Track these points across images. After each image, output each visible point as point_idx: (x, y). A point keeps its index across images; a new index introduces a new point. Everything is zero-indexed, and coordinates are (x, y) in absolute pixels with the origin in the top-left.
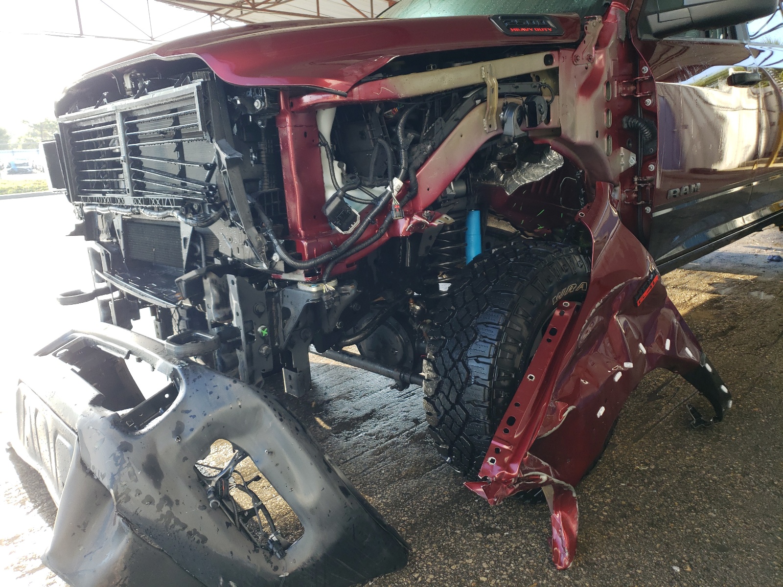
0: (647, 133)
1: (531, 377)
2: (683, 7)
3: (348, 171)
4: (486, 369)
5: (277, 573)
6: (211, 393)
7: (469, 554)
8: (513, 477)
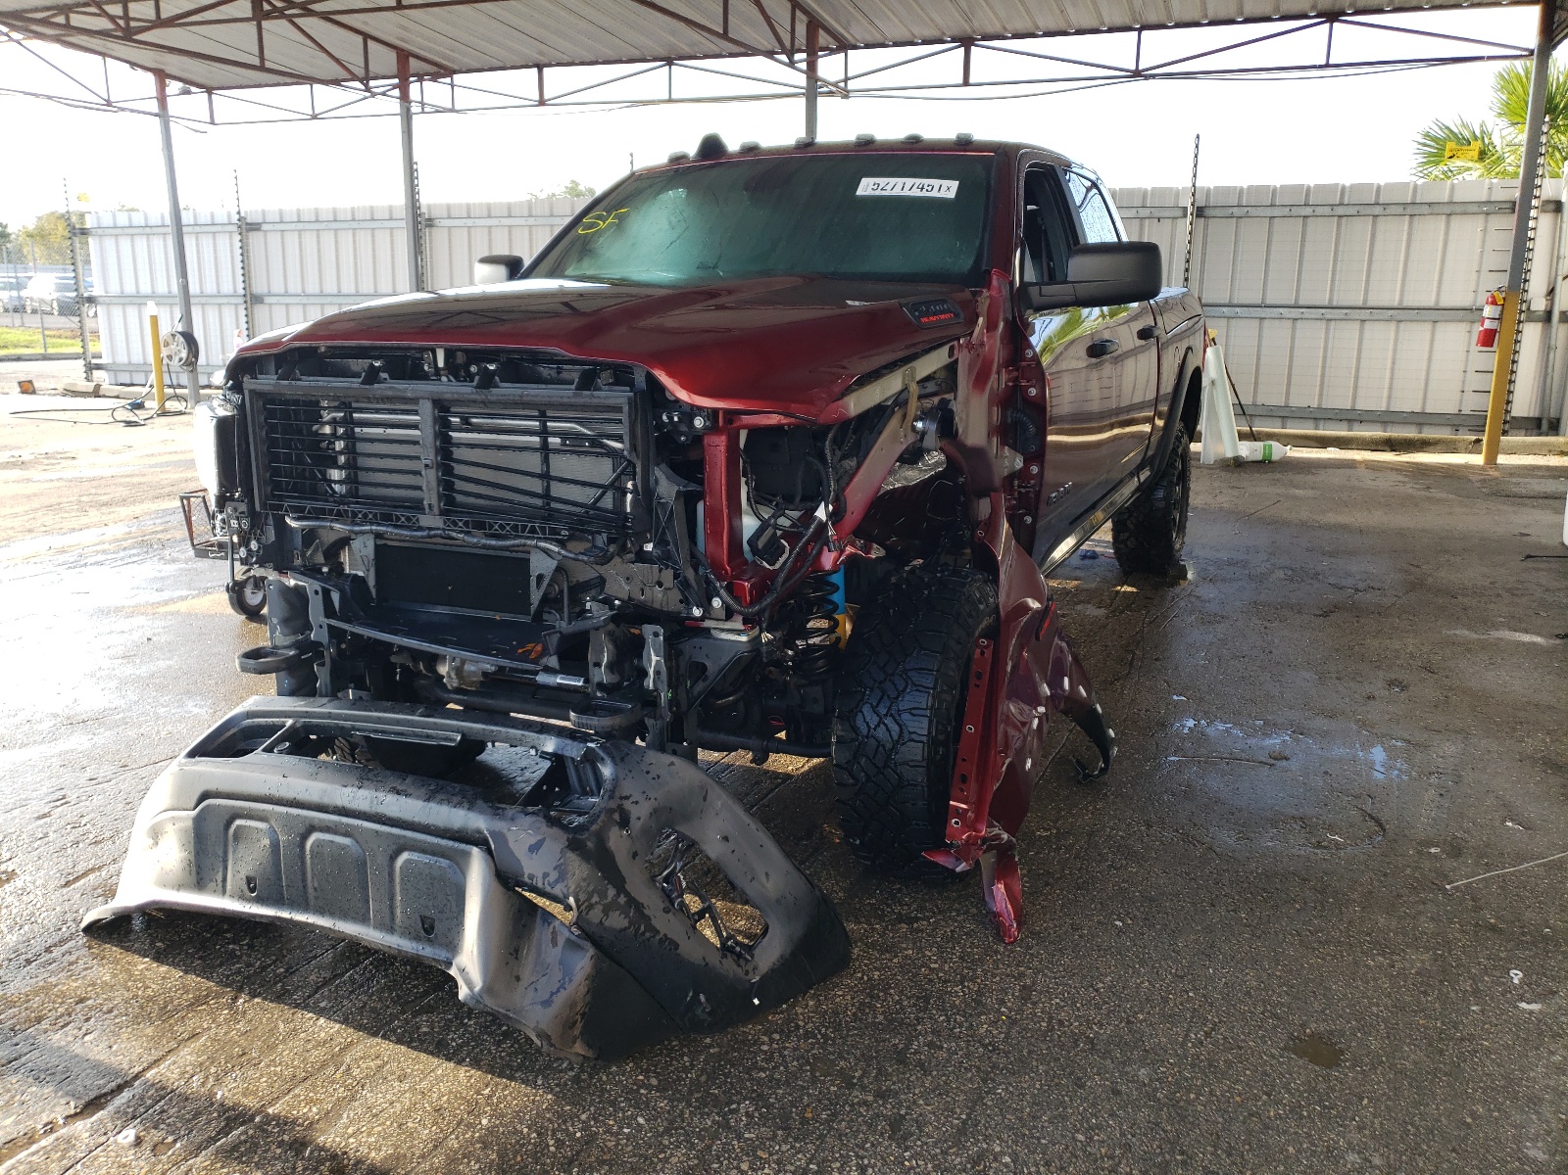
0: (1032, 428)
1: (970, 728)
2: (1065, 282)
3: (756, 489)
4: (925, 722)
5: (748, 978)
6: (648, 772)
7: (904, 946)
8: (980, 837)
